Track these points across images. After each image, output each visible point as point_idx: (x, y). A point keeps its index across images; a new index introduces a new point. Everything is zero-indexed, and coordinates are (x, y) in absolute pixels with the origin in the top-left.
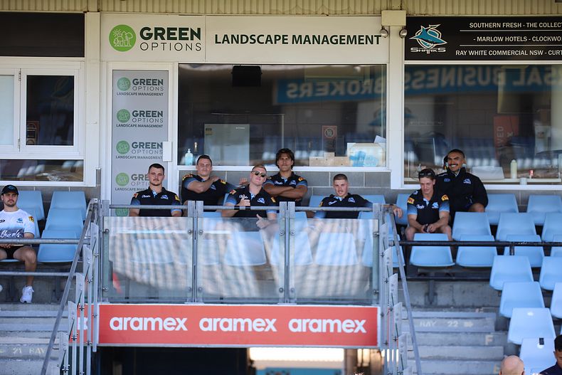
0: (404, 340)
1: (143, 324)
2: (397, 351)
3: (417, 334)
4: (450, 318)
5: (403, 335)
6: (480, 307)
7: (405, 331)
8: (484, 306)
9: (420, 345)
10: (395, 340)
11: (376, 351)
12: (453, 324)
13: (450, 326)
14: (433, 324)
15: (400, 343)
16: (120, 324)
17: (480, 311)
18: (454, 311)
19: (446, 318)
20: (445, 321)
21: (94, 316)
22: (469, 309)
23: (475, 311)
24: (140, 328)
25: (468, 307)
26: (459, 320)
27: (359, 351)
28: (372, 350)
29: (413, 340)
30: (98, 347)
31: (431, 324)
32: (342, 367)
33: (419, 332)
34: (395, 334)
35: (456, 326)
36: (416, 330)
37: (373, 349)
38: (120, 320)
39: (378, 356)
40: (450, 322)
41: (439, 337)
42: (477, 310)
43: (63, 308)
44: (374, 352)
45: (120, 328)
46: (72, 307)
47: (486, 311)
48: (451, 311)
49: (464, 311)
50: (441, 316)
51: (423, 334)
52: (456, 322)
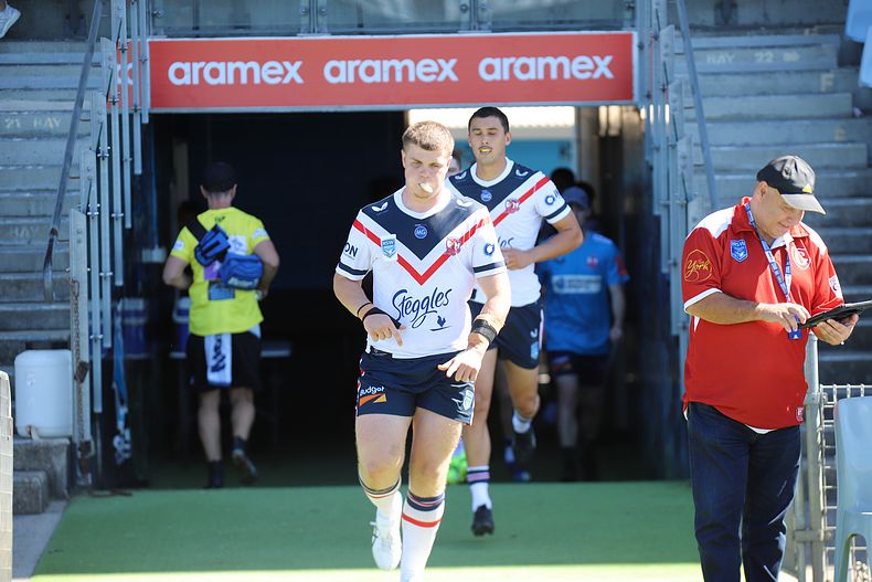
0: (678, 90)
1: (226, 73)
2: (667, 107)
3: (700, 78)
4: (759, 48)
5: (676, 82)
6: (810, 26)
7: (680, 74)
8: (819, 23)
9: (704, 97)
10: (664, 90)
11: (631, 108)
12: (765, 58)
13: (759, 60)
14: (730, 59)
15: (672, 95)
16: (186, 74)
17: (811, 32)
18: (768, 34)
19: (752, 48)
20: (750, 52)
21: (142, 62)
22: (793, 30)
23: (802, 33)
24: (221, 80)
25: (791, 26)
26: (777, 51)
27: (603, 110)
28: (624, 108)
29: (694, 90)
30: (150, 114)
31: (727, 60)
32: (571, 136)
33: (705, 74)
34: (663, 80)
35: (769, 60)
36: (698, 70)
37: (626, 105)
38: (186, 67)
39: (635, 117)
40: (760, 55)
41: (740, 80)
42: (807, 31)
43: (92, 50)
44: (627, 111)
45: (186, 80)
46: (107, 48)
47: (822, 32)
48: (762, 34)
49: (783, 34)
50: (744, 45)
51: (711, 78)
52: (770, 54)
